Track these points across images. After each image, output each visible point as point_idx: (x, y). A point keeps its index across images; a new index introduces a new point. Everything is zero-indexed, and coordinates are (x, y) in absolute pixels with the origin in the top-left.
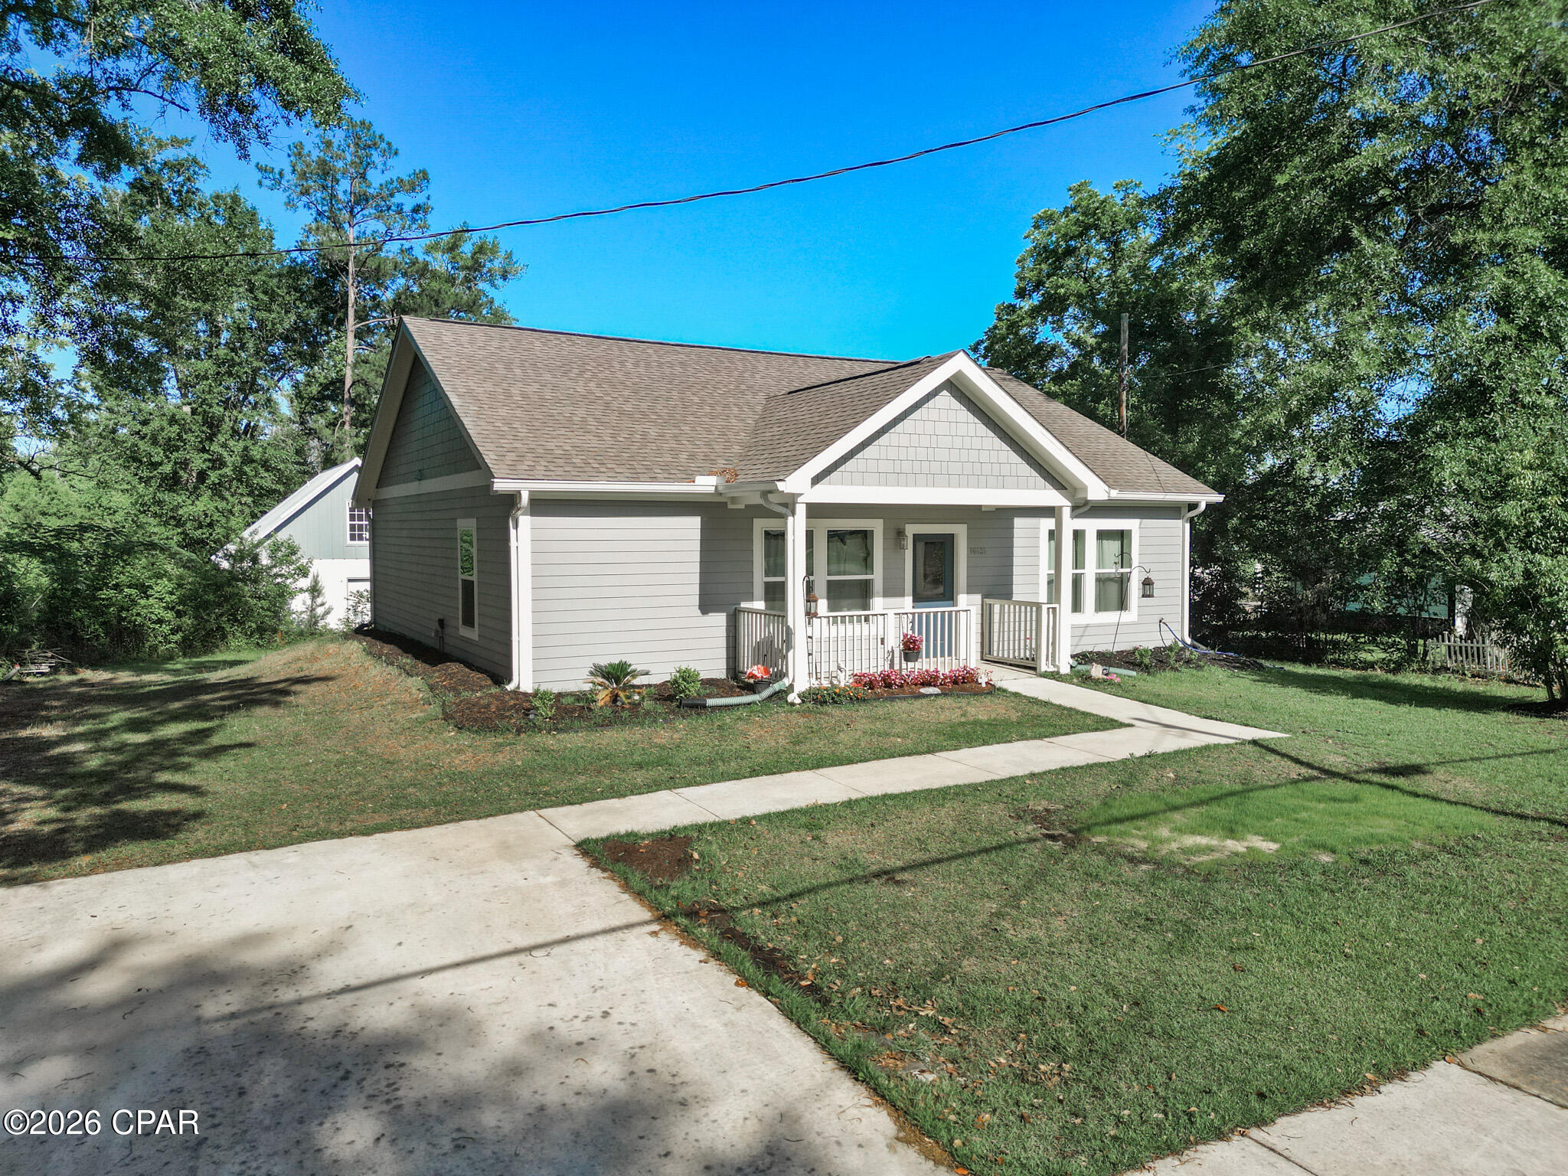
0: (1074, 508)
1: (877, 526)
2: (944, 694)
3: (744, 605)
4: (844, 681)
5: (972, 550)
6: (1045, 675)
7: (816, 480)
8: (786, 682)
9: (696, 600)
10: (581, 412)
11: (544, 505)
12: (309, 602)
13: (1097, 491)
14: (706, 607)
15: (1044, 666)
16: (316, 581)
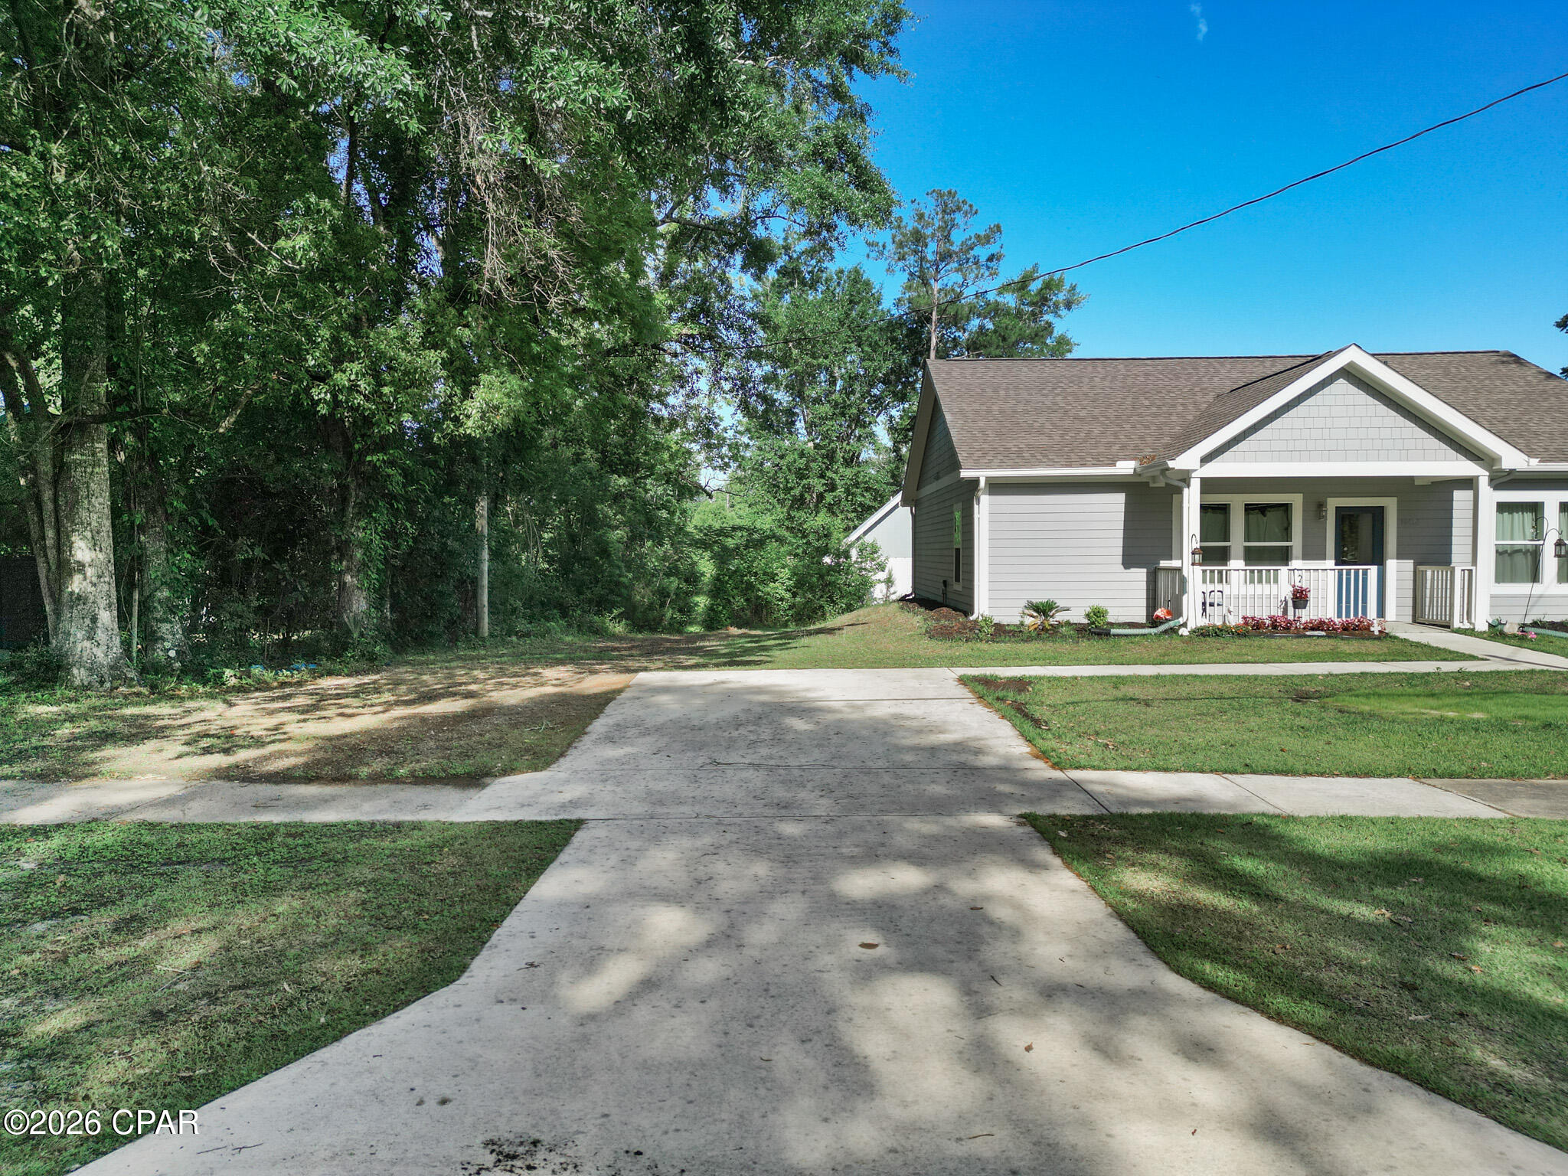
0: (1491, 480)
1: (1296, 500)
2: (1328, 637)
3: (1163, 563)
4: (1234, 621)
5: (1401, 522)
6: (1458, 631)
7: (1206, 459)
8: (1181, 620)
9: (1120, 559)
10: (1042, 420)
11: (998, 487)
12: (885, 591)
13: (1513, 459)
14: (1129, 562)
15: (1457, 624)
16: (890, 575)
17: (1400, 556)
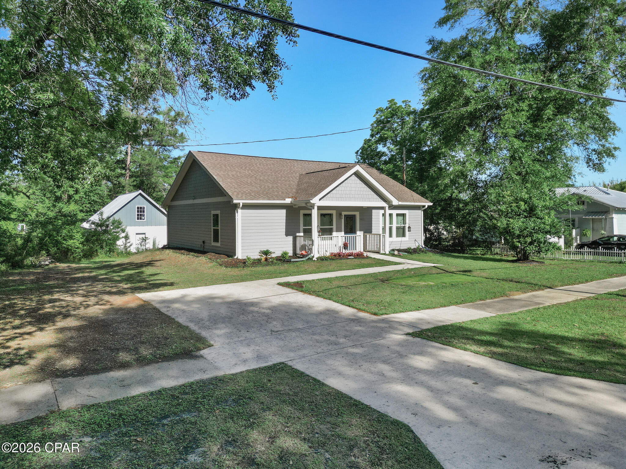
0: (389, 207)
1: (334, 212)
2: (355, 258)
3: (298, 234)
4: (328, 254)
5: (361, 219)
6: (382, 254)
7: (320, 200)
8: (312, 255)
9: (284, 233)
10: (249, 180)
11: (246, 207)
12: (124, 242)
13: (395, 202)
14: (287, 234)
15: (382, 252)
16: (127, 234)
17: (360, 231)
